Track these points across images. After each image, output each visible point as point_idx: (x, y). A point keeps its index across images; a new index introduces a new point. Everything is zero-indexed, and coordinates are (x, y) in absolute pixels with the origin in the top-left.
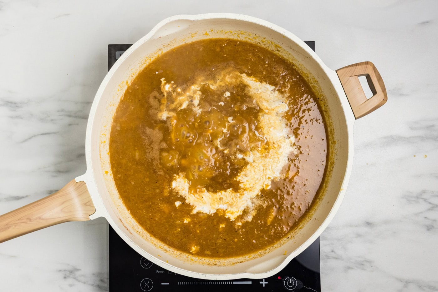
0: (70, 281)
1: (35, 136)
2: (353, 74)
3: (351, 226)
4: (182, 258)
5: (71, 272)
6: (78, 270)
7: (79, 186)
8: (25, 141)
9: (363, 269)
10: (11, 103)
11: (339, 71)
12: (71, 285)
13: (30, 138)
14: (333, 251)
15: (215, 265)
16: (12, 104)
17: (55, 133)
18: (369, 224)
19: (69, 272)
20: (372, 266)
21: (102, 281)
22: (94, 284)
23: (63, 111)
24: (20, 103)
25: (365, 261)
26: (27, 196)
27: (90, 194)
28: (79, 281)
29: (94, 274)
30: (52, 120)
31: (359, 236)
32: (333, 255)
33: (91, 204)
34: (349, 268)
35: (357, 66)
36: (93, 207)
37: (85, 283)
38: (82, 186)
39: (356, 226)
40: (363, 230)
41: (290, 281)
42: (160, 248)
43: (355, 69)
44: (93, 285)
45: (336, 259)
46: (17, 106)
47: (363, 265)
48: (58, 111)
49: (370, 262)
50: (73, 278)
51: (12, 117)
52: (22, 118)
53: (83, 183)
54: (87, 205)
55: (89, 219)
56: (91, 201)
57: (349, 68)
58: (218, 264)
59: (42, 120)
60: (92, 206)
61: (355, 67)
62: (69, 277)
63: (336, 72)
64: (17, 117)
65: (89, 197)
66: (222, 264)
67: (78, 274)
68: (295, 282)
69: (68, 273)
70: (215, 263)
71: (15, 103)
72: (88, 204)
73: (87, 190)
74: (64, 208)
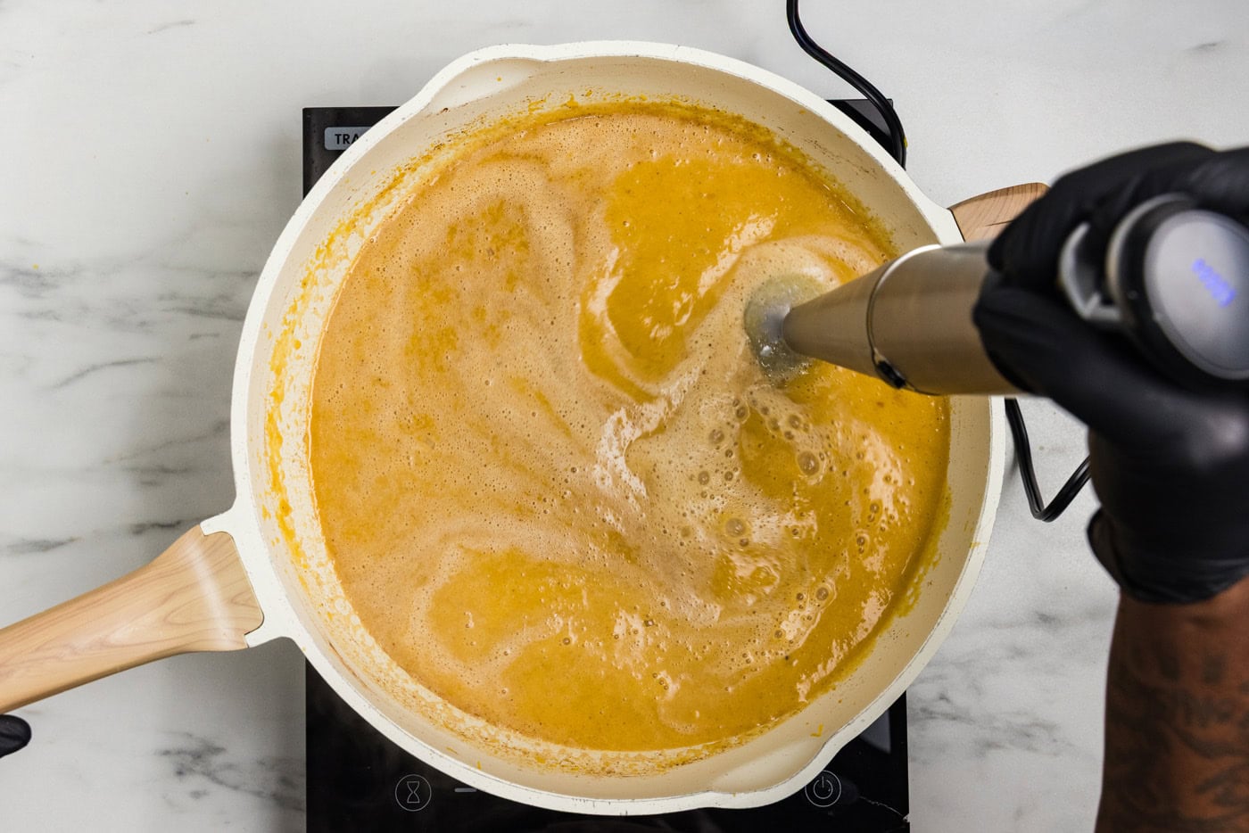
0: (196, 782)
1: (94, 368)
2: (998, 216)
3: (995, 625)
4: (512, 756)
5: (198, 756)
6: (218, 750)
7: (213, 546)
8: (67, 382)
9: (1030, 748)
10: (26, 273)
11: (959, 209)
12: (197, 795)
13: (81, 375)
14: (943, 698)
15: (609, 772)
16: (30, 279)
17: (152, 360)
18: (1045, 619)
19: (193, 755)
20: (1055, 741)
21: (285, 781)
22: (261, 789)
23: (173, 296)
24: (53, 276)
25: (1037, 725)
26: (72, 540)
27: (247, 569)
28: (221, 783)
29: (261, 763)
30: (143, 324)
31: (1018, 652)
32: (943, 707)
33: (250, 599)
34: (990, 745)
35: (1010, 196)
36: (256, 607)
37: (236, 788)
38: (222, 547)
39: (1010, 625)
40: (1032, 636)
41: (821, 782)
42: (445, 729)
43: (1004, 203)
44: (259, 794)
45: (954, 719)
46: (43, 284)
47: (1028, 736)
48: (161, 298)
49: (1049, 728)
50: (204, 773)
51: (29, 315)
52: (56, 318)
53: (224, 539)
54: (236, 603)
55: (243, 643)
56: (248, 590)
57: (986, 201)
58: (616, 770)
59: (117, 323)
60: (253, 607)
61: (1002, 198)
62: (191, 771)
63: (950, 212)
64: (45, 315)
65: (244, 578)
66: (629, 770)
67: (217, 760)
68: (836, 785)
69: (190, 758)
70: (607, 769)
71: (39, 276)
72: (242, 600)
73: (238, 559)
74: (172, 612)
